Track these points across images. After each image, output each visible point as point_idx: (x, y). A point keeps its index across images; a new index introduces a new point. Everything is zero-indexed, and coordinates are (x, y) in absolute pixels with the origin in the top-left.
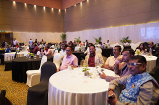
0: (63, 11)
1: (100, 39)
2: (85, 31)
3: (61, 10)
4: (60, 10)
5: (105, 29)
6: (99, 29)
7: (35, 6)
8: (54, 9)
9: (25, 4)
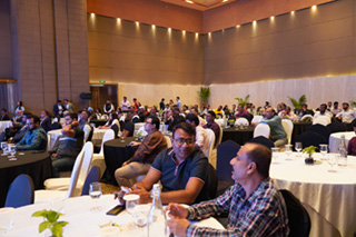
0: (203, 36)
1: (302, 99)
2: (262, 82)
3: (200, 35)
4: (197, 35)
5: (314, 79)
6: (300, 80)
7: (154, 27)
8: (187, 33)
9: (137, 23)
